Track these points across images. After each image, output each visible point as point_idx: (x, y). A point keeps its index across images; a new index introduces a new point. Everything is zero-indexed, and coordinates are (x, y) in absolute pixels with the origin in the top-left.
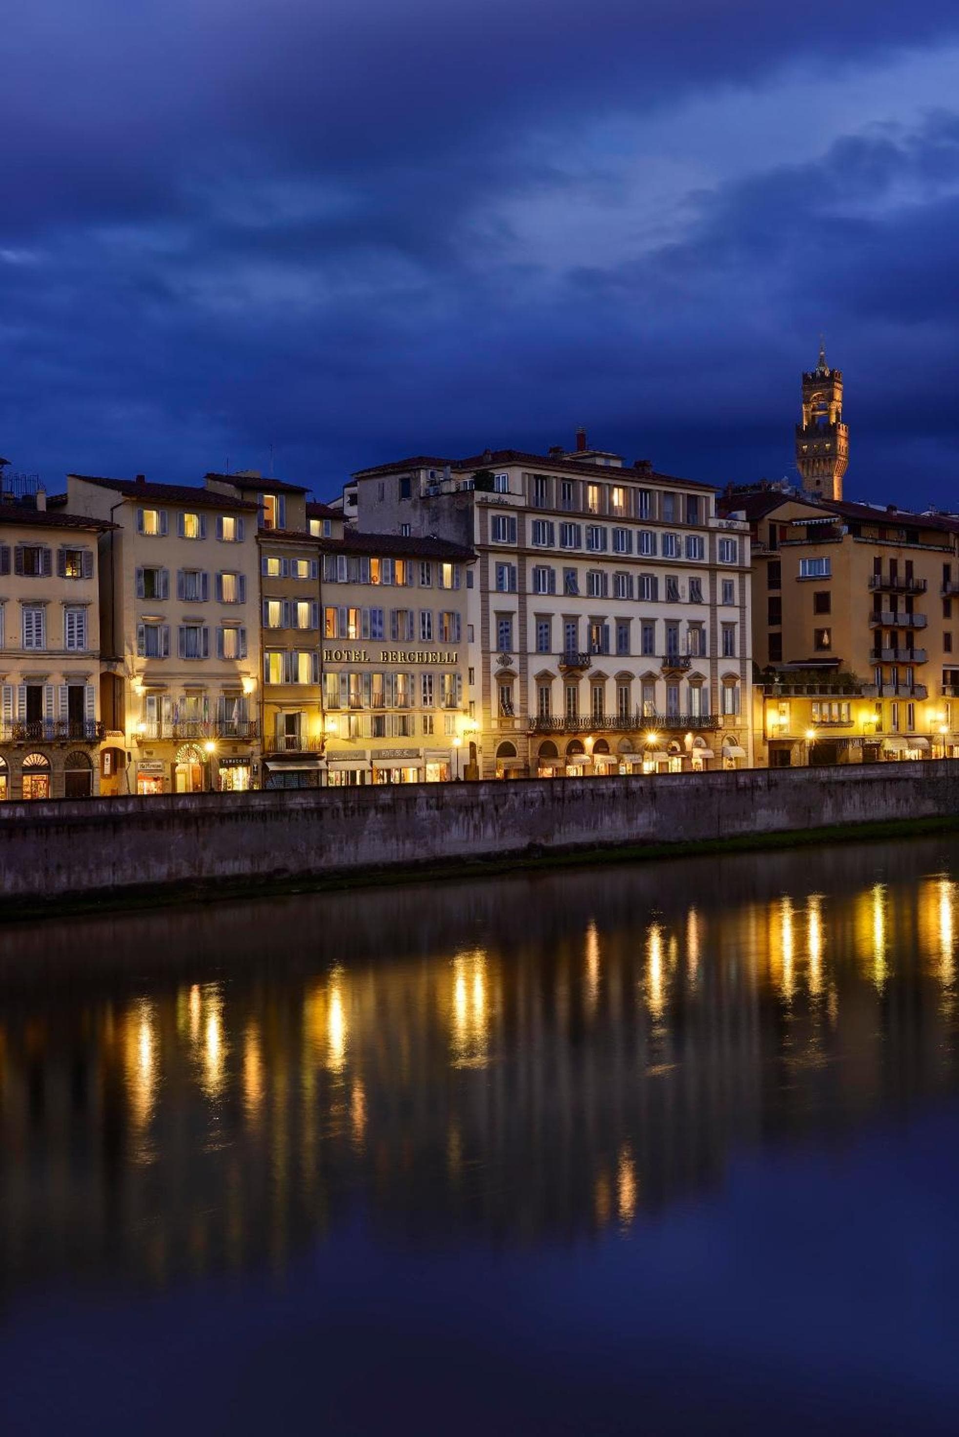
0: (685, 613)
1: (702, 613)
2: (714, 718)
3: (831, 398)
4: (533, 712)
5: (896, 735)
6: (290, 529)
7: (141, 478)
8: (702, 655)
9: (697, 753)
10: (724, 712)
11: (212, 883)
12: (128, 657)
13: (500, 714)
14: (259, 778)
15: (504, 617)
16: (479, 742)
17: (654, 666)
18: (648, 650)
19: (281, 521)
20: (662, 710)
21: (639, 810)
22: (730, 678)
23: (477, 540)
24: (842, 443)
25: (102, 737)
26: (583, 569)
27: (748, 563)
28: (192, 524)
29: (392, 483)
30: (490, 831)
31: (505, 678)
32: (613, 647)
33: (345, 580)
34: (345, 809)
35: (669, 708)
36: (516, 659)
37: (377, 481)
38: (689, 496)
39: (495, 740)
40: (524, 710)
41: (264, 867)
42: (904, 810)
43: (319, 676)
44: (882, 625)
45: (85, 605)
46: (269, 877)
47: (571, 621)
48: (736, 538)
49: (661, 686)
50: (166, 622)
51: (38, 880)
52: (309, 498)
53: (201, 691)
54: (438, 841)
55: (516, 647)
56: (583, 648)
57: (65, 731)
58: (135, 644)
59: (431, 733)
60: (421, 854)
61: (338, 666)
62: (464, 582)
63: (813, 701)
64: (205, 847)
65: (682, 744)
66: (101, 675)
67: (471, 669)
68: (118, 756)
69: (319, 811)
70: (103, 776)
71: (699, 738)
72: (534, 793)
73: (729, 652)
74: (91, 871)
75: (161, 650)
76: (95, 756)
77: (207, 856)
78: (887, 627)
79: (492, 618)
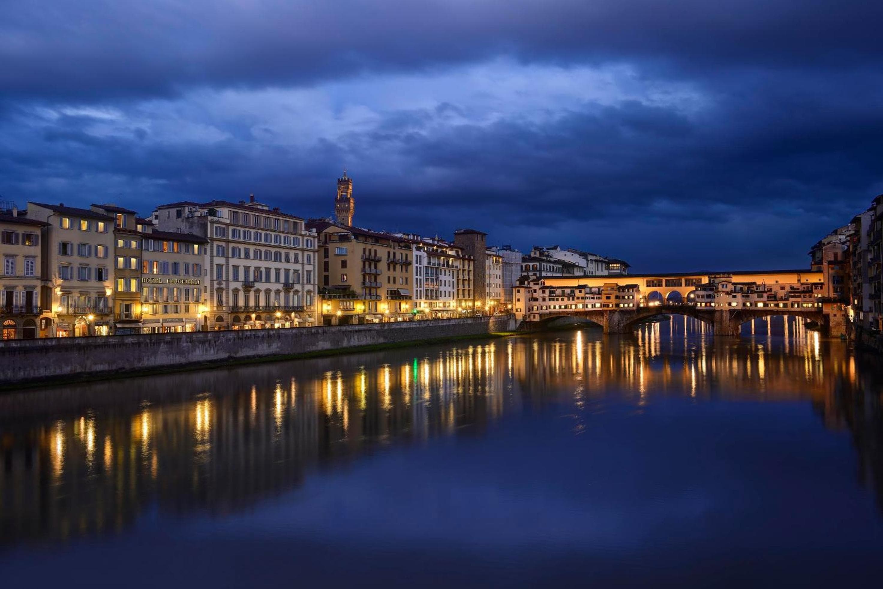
0: (292, 266)
1: (298, 267)
2: (303, 307)
4: (231, 304)
5: (370, 313)
6: (128, 229)
7: (62, 205)
8: (299, 283)
9: (296, 320)
10: (307, 305)
11: (91, 374)
12: (54, 280)
13: (217, 304)
14: (113, 330)
15: (219, 266)
16: (208, 315)
17: (280, 287)
18: (277, 280)
19: (125, 224)
20: (282, 303)
21: (273, 342)
22: (309, 292)
23: (209, 236)
24: (352, 205)
25: (41, 313)
26: (252, 249)
27: (316, 248)
28: (84, 225)
29: (173, 212)
30: (212, 351)
31: (220, 290)
32: (264, 279)
33: (153, 250)
34: (151, 343)
35: (285, 302)
36: (224, 283)
37: (167, 211)
38: (294, 222)
39: (215, 315)
40: (227, 302)
41: (114, 367)
42: (373, 342)
43: (140, 287)
44: (365, 273)
45: (34, 257)
46: (117, 371)
47: (247, 269)
48: (312, 239)
49: (282, 295)
50: (72, 265)
51: (9, 374)
52: (137, 216)
53: (87, 294)
54: (190, 355)
55: (224, 279)
56: (252, 279)
57: (24, 310)
58: (57, 274)
59: (188, 312)
60: (183, 361)
61: (149, 285)
62: (203, 252)
63: (340, 301)
64: (88, 359)
65: (290, 317)
66: (41, 287)
67: (205, 287)
68: (48, 321)
69: (139, 344)
70: (41, 329)
71: (297, 315)
72: (231, 336)
73: (309, 282)
74: (35, 370)
75: (69, 277)
76: (38, 321)
77: (89, 363)
78: (368, 274)
79: (215, 267)
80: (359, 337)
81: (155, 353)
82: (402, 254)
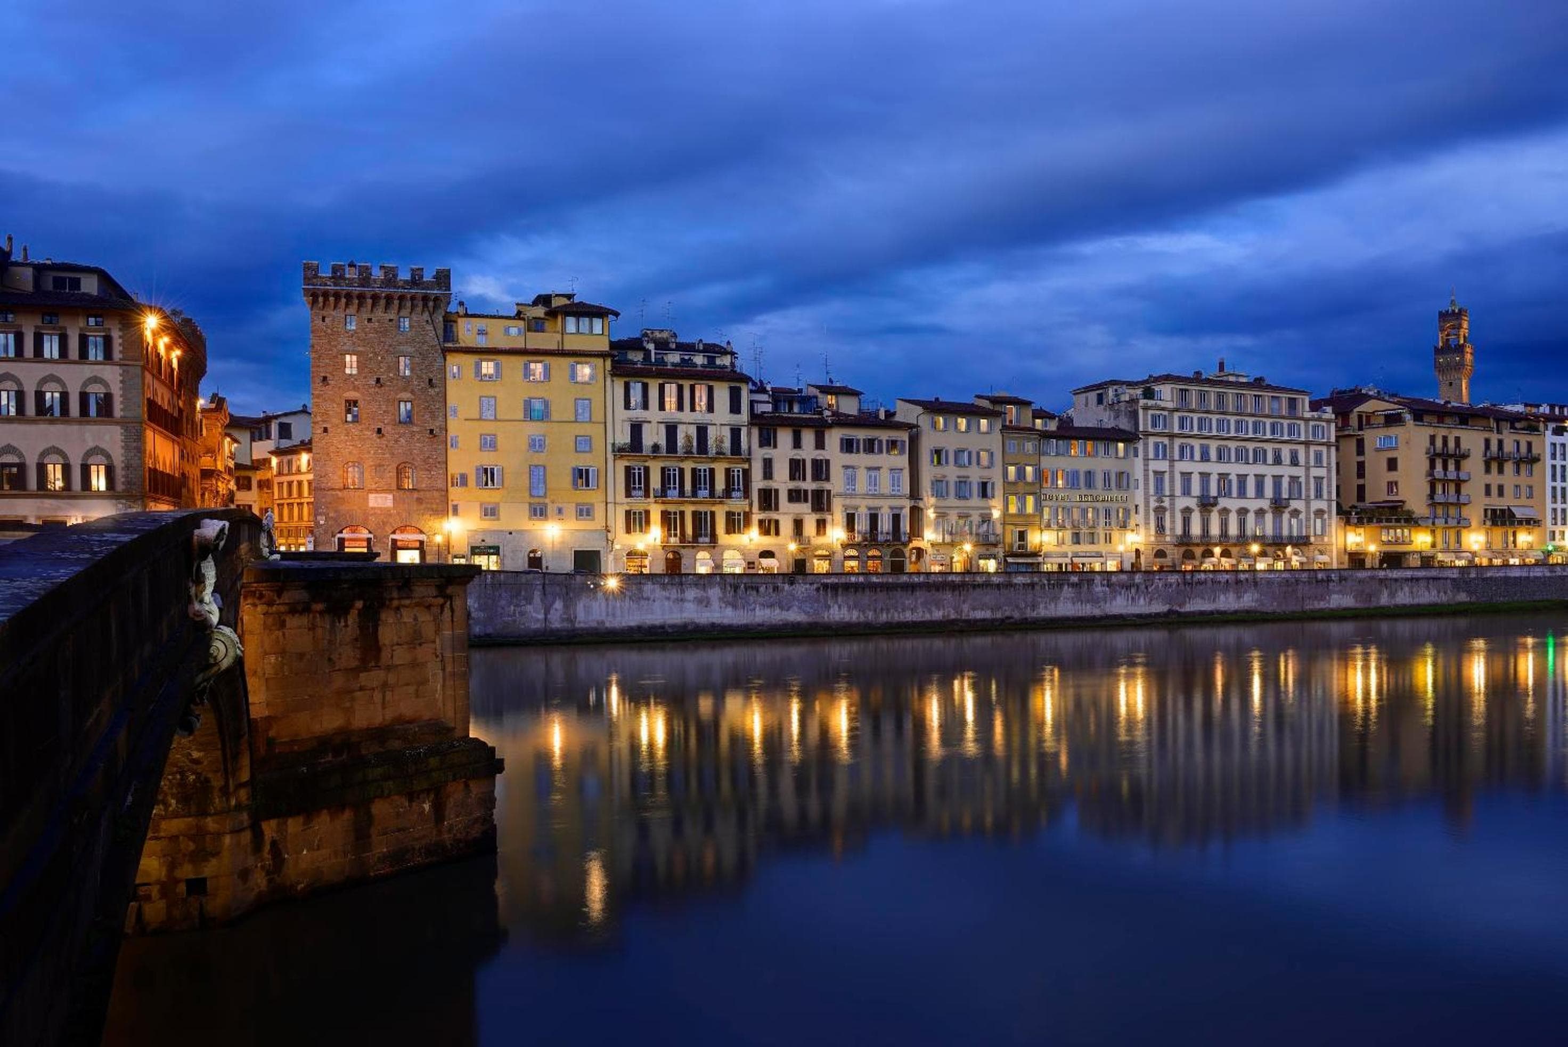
0: (1286, 471)
1: (1299, 472)
2: (1308, 537)
3: (1460, 327)
4: (1179, 531)
5: (1446, 550)
6: (1022, 425)
7: (937, 399)
8: (1299, 498)
9: (1295, 558)
10: (1315, 535)
11: (968, 622)
12: (925, 499)
13: (1157, 532)
14: (1002, 566)
15: (1159, 475)
16: (1142, 549)
17: (1265, 504)
18: (1260, 493)
19: (1018, 420)
20: (1269, 531)
21: (1245, 592)
22: (1319, 513)
23: (1141, 429)
24: (1468, 357)
25: (910, 541)
26: (1213, 446)
27: (1333, 439)
28: (962, 422)
29: (1093, 396)
30: (1142, 601)
31: (1160, 511)
32: (1235, 492)
33: (1055, 453)
34: (1049, 584)
35: (1274, 528)
36: (1167, 500)
37: (1084, 395)
38: (1289, 398)
39: (1153, 548)
40: (1173, 529)
41: (999, 615)
42: (1444, 598)
43: (1039, 507)
44: (1435, 479)
46: (1002, 621)
47: (1205, 476)
48: (1324, 424)
49: (1269, 517)
50: (946, 479)
51: (870, 615)
52: (1034, 407)
53: (967, 517)
54: (1108, 605)
56: (1213, 492)
57: (890, 537)
58: (929, 490)
59: (1110, 542)
60: (1097, 612)
61: (1050, 503)
62: (1132, 453)
63: (1382, 528)
64: (964, 602)
65: (1284, 553)
66: (911, 507)
67: (1136, 506)
68: (920, 552)
69: (1032, 585)
70: (911, 563)
71: (1296, 550)
72: (1173, 579)
73: (1319, 495)
74: (899, 613)
75: (944, 493)
76: (907, 551)
77: (965, 607)
78: (1440, 480)
79: (1151, 475)
80: (1415, 590)
81: (1055, 599)
82: (1518, 443)
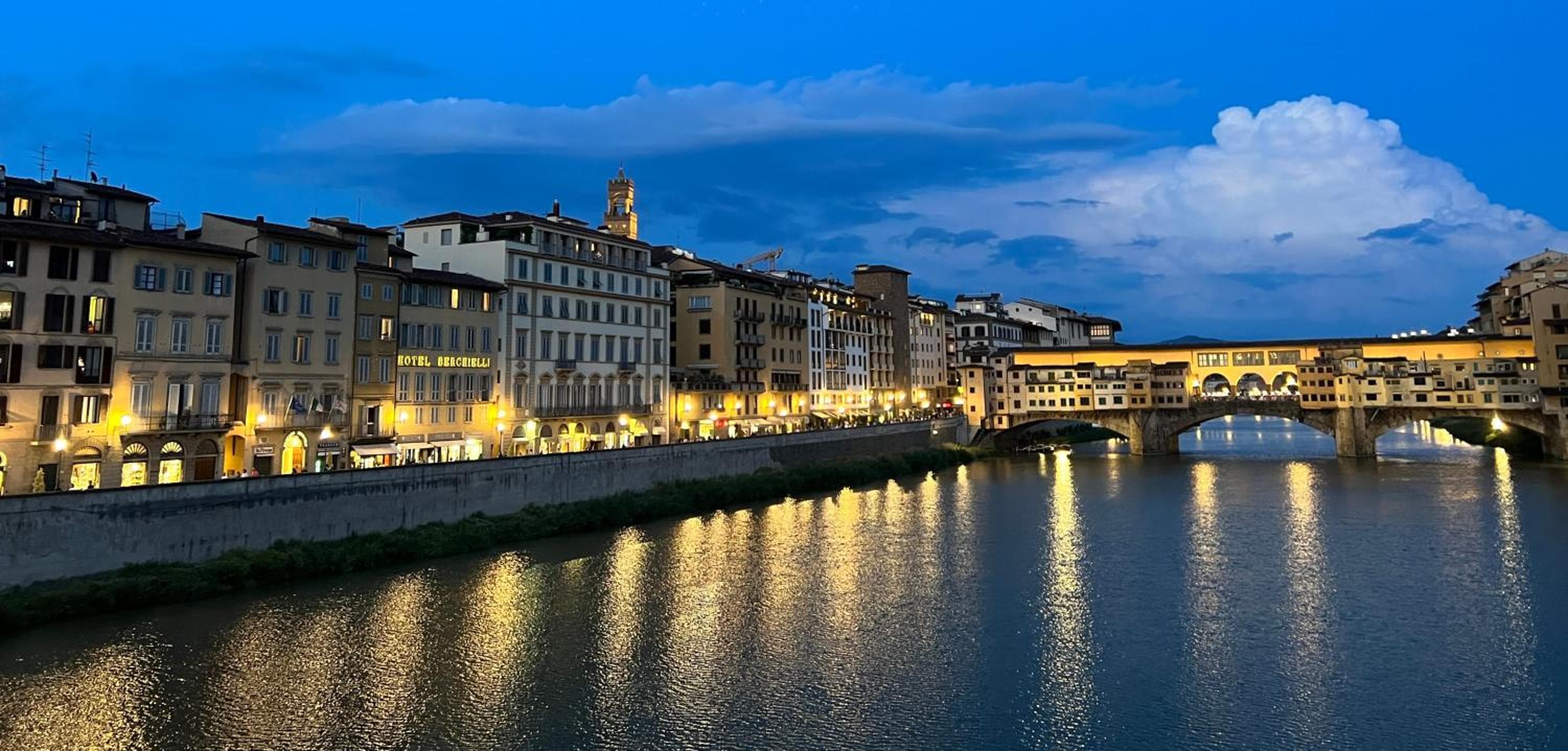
0: (632, 332)
1: (641, 332)
2: (648, 407)
3: (627, 197)
4: (537, 403)
5: (749, 418)
6: (375, 264)
8: (642, 362)
10: (653, 403)
12: (252, 363)
13: (516, 402)
15: (521, 332)
17: (612, 369)
18: (610, 358)
20: (616, 401)
22: (657, 379)
23: (507, 277)
25: (229, 427)
26: (572, 301)
27: (668, 299)
31: (520, 378)
32: (589, 356)
33: (417, 303)
35: (620, 397)
36: (528, 363)
39: (510, 425)
40: (532, 402)
43: (394, 376)
44: (741, 343)
45: (223, 318)
47: (564, 337)
48: (662, 281)
49: (616, 385)
53: (306, 389)
55: (528, 356)
56: (570, 356)
58: (258, 351)
59: (471, 420)
61: (408, 369)
62: (496, 307)
63: (705, 394)
66: (232, 376)
67: (499, 372)
68: (237, 443)
72: (537, 466)
73: (657, 360)
76: (225, 444)
78: (744, 344)
79: (514, 334)
82: (792, 309)
